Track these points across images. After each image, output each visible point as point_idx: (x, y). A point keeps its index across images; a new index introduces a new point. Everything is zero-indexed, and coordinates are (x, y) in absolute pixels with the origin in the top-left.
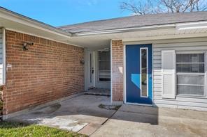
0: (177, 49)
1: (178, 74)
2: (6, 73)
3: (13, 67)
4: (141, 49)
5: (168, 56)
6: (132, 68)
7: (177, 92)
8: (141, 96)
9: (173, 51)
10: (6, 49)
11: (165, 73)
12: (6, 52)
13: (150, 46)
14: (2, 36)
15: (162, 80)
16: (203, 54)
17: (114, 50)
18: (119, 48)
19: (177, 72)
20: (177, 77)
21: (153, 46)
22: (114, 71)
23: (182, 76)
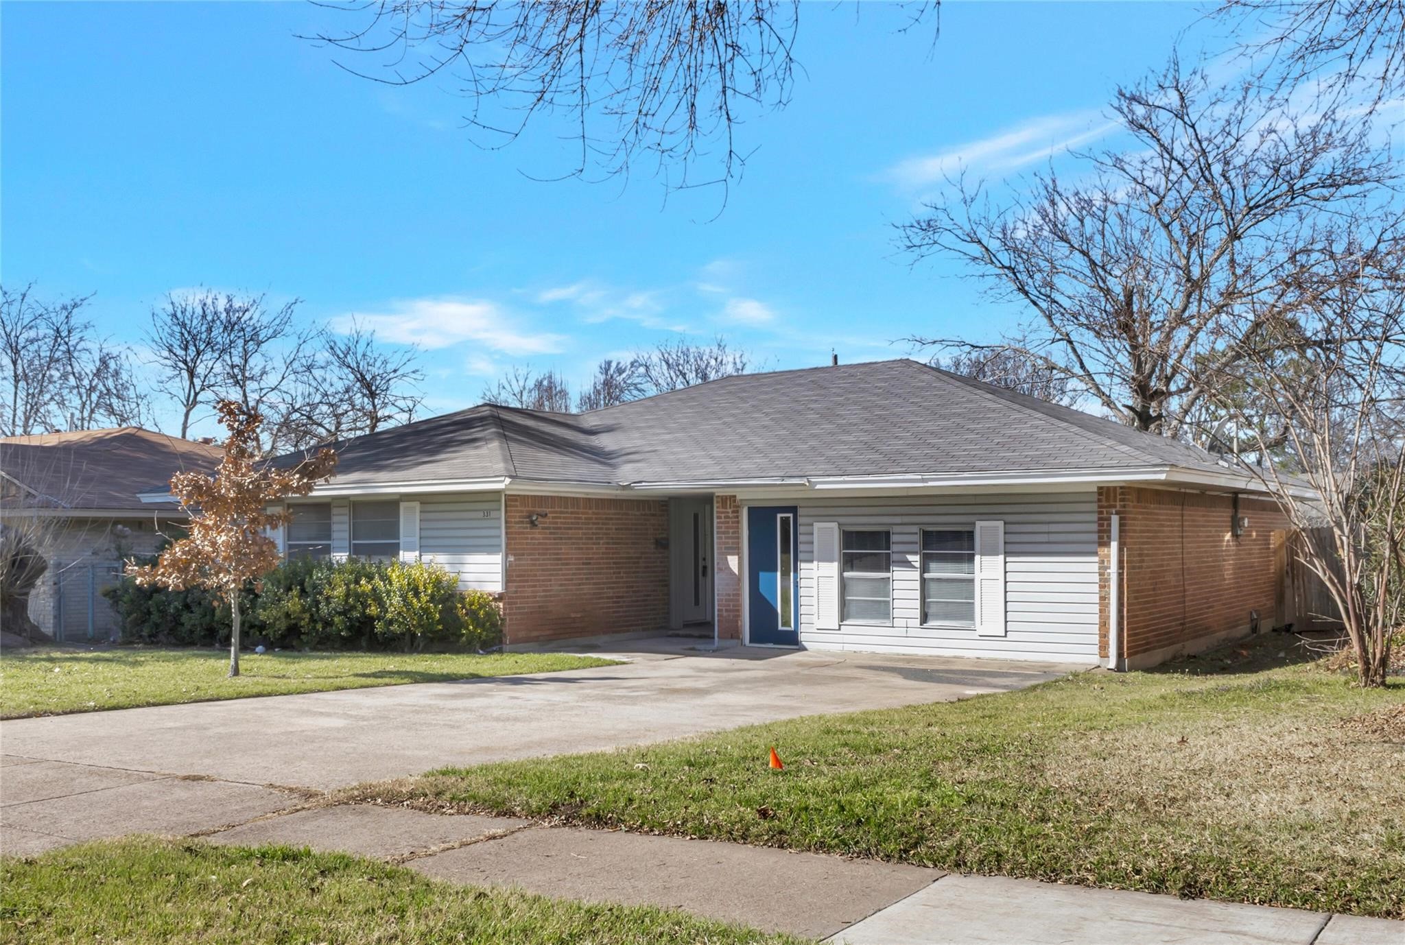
0: (842, 520)
1: (846, 574)
2: (506, 570)
3: (515, 560)
4: (779, 516)
5: (826, 533)
6: (761, 561)
7: (843, 616)
8: (780, 628)
9: (835, 525)
10: (507, 528)
11: (820, 573)
12: (506, 533)
13: (793, 509)
14: (500, 505)
15: (815, 590)
16: (888, 534)
17: (720, 518)
18: (730, 515)
19: (842, 570)
20: (844, 586)
21: (800, 512)
22: (720, 569)
23: (852, 579)
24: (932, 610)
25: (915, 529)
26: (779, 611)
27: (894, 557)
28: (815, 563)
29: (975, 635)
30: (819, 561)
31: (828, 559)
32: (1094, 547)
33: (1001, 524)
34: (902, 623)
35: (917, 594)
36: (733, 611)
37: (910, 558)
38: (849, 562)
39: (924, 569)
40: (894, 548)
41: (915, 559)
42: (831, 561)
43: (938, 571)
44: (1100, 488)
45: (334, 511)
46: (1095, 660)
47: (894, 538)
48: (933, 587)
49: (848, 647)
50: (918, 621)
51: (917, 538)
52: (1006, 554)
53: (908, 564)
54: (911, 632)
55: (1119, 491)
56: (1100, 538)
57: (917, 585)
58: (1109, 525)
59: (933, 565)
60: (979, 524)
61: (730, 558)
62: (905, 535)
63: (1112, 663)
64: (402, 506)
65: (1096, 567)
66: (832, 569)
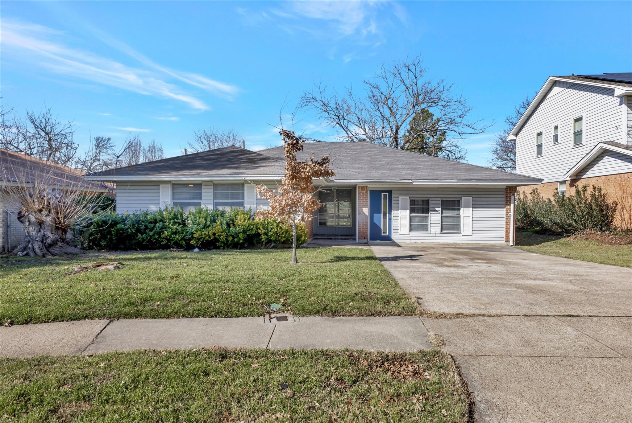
1: (412, 215)
4: (382, 194)
5: (405, 200)
6: (375, 209)
7: (411, 229)
8: (383, 234)
9: (408, 198)
11: (402, 214)
13: (390, 192)
15: (400, 220)
16: (428, 200)
17: (360, 194)
18: (365, 193)
19: (410, 213)
20: (411, 218)
21: (393, 192)
22: (360, 213)
23: (414, 217)
24: (444, 227)
25: (439, 199)
26: (382, 228)
27: (430, 209)
28: (400, 210)
29: (461, 235)
30: (401, 209)
31: (404, 209)
32: (503, 206)
33: (471, 198)
34: (434, 232)
35: (440, 222)
36: (365, 229)
37: (437, 209)
38: (412, 211)
39: (442, 213)
40: (430, 206)
41: (439, 209)
42: (407, 210)
43: (447, 213)
44: (507, 187)
45: (203, 187)
46: (503, 242)
47: (430, 202)
48: (444, 219)
49: (412, 241)
50: (440, 231)
51: (440, 202)
52: (473, 208)
53: (436, 211)
54: (437, 235)
55: (513, 188)
56: (506, 203)
57: (440, 218)
58: (511, 199)
59: (444, 211)
60: (463, 198)
61: (363, 209)
62: (434, 201)
63: (511, 243)
64: (246, 186)
65: (505, 212)
66: (406, 213)
